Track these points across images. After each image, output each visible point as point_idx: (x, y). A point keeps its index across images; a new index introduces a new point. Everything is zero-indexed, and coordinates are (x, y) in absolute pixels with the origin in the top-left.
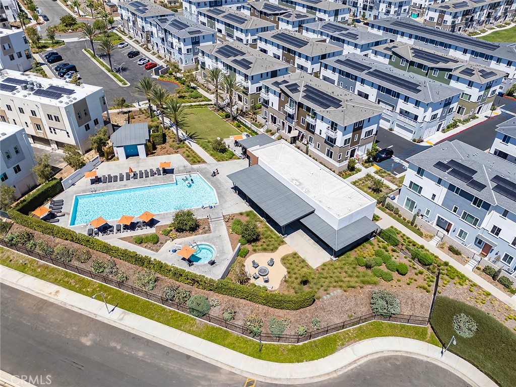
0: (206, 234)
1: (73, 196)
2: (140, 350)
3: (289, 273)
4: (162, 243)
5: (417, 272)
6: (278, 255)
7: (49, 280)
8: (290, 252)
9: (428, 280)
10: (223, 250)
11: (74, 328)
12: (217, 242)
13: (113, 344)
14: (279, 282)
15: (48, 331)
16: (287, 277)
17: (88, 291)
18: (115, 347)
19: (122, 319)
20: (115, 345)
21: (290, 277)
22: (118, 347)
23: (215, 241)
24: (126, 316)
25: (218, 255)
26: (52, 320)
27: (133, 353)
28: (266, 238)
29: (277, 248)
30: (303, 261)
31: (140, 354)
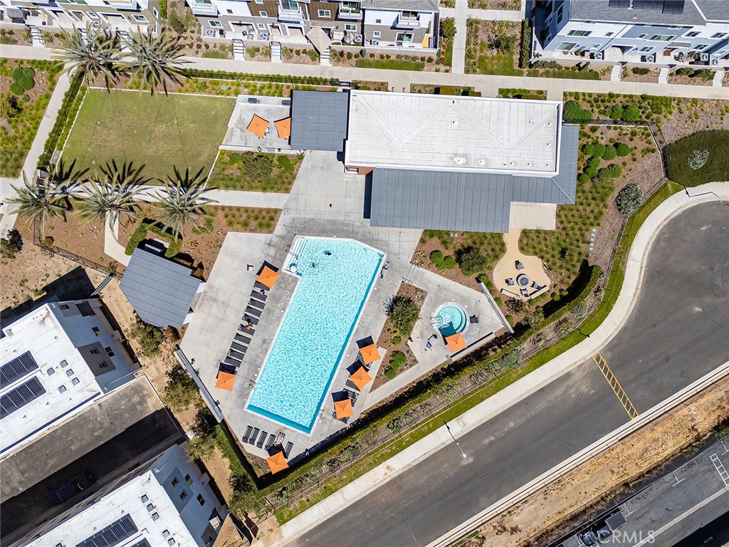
0: (426, 299)
1: (245, 412)
2: (508, 423)
3: (542, 258)
4: (408, 352)
5: (629, 135)
6: (512, 250)
7: (365, 471)
8: (518, 236)
9: (644, 136)
10: (462, 297)
11: (445, 466)
12: (446, 296)
13: (486, 441)
14: (546, 275)
15: (432, 488)
16: (545, 263)
17: (408, 441)
18: (491, 441)
19: (464, 424)
20: (488, 440)
21: (548, 261)
22: (492, 438)
23: (442, 295)
24: (464, 420)
25: (466, 306)
26: (422, 481)
27: (506, 429)
28: (482, 243)
29: (503, 244)
30: (538, 231)
31: (511, 424)
